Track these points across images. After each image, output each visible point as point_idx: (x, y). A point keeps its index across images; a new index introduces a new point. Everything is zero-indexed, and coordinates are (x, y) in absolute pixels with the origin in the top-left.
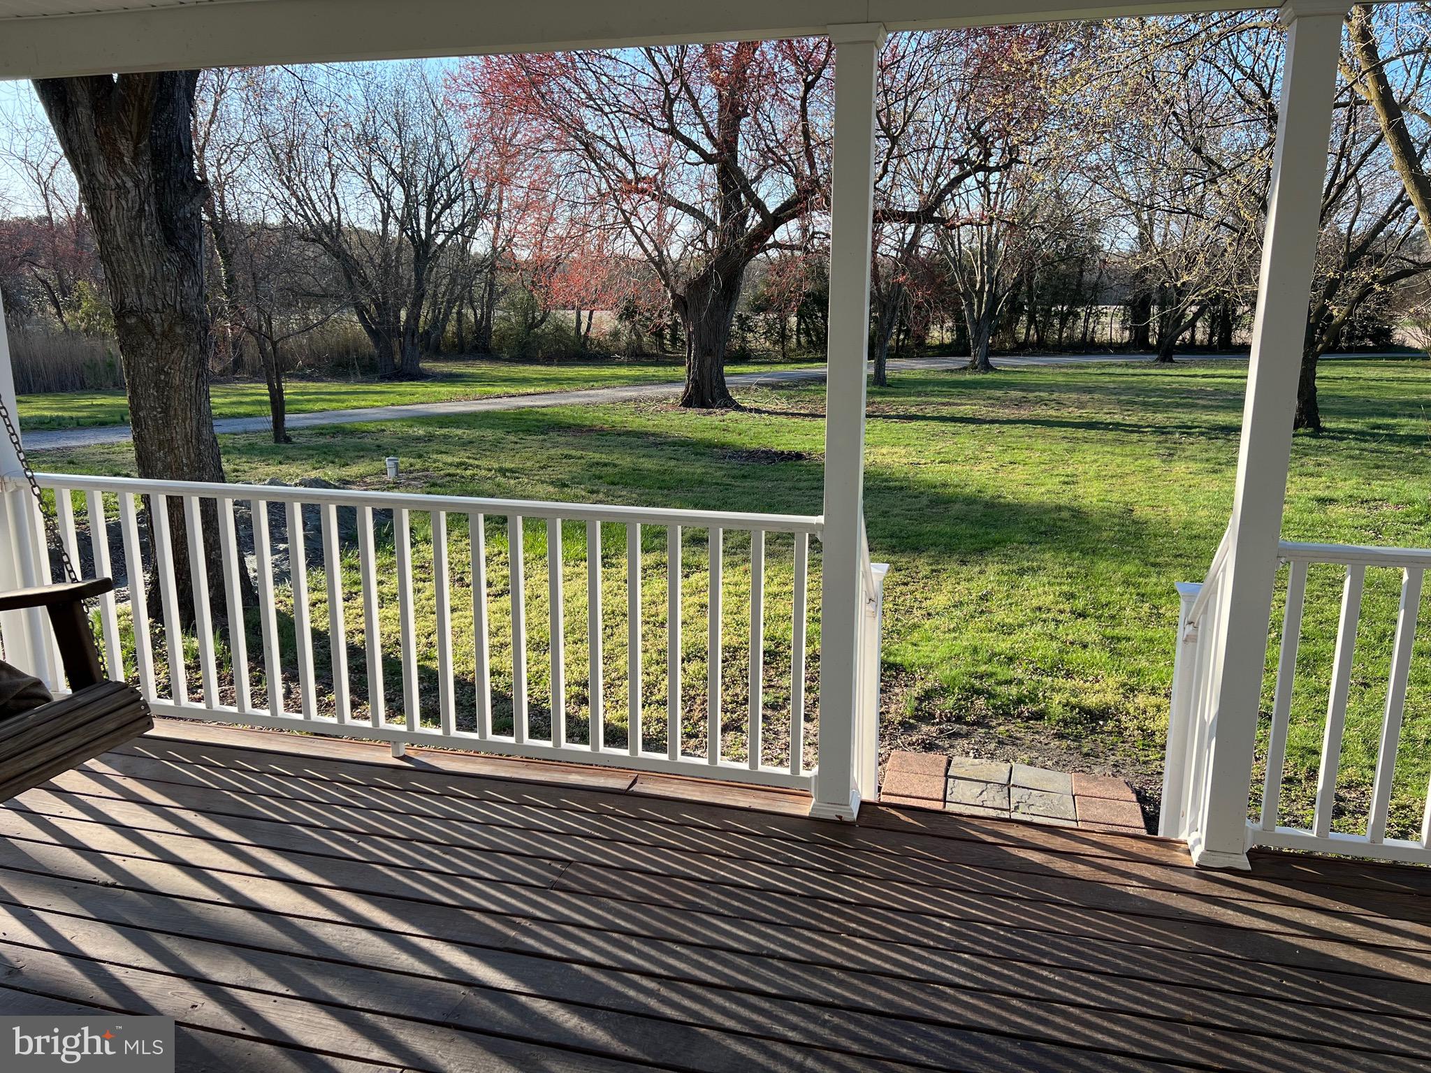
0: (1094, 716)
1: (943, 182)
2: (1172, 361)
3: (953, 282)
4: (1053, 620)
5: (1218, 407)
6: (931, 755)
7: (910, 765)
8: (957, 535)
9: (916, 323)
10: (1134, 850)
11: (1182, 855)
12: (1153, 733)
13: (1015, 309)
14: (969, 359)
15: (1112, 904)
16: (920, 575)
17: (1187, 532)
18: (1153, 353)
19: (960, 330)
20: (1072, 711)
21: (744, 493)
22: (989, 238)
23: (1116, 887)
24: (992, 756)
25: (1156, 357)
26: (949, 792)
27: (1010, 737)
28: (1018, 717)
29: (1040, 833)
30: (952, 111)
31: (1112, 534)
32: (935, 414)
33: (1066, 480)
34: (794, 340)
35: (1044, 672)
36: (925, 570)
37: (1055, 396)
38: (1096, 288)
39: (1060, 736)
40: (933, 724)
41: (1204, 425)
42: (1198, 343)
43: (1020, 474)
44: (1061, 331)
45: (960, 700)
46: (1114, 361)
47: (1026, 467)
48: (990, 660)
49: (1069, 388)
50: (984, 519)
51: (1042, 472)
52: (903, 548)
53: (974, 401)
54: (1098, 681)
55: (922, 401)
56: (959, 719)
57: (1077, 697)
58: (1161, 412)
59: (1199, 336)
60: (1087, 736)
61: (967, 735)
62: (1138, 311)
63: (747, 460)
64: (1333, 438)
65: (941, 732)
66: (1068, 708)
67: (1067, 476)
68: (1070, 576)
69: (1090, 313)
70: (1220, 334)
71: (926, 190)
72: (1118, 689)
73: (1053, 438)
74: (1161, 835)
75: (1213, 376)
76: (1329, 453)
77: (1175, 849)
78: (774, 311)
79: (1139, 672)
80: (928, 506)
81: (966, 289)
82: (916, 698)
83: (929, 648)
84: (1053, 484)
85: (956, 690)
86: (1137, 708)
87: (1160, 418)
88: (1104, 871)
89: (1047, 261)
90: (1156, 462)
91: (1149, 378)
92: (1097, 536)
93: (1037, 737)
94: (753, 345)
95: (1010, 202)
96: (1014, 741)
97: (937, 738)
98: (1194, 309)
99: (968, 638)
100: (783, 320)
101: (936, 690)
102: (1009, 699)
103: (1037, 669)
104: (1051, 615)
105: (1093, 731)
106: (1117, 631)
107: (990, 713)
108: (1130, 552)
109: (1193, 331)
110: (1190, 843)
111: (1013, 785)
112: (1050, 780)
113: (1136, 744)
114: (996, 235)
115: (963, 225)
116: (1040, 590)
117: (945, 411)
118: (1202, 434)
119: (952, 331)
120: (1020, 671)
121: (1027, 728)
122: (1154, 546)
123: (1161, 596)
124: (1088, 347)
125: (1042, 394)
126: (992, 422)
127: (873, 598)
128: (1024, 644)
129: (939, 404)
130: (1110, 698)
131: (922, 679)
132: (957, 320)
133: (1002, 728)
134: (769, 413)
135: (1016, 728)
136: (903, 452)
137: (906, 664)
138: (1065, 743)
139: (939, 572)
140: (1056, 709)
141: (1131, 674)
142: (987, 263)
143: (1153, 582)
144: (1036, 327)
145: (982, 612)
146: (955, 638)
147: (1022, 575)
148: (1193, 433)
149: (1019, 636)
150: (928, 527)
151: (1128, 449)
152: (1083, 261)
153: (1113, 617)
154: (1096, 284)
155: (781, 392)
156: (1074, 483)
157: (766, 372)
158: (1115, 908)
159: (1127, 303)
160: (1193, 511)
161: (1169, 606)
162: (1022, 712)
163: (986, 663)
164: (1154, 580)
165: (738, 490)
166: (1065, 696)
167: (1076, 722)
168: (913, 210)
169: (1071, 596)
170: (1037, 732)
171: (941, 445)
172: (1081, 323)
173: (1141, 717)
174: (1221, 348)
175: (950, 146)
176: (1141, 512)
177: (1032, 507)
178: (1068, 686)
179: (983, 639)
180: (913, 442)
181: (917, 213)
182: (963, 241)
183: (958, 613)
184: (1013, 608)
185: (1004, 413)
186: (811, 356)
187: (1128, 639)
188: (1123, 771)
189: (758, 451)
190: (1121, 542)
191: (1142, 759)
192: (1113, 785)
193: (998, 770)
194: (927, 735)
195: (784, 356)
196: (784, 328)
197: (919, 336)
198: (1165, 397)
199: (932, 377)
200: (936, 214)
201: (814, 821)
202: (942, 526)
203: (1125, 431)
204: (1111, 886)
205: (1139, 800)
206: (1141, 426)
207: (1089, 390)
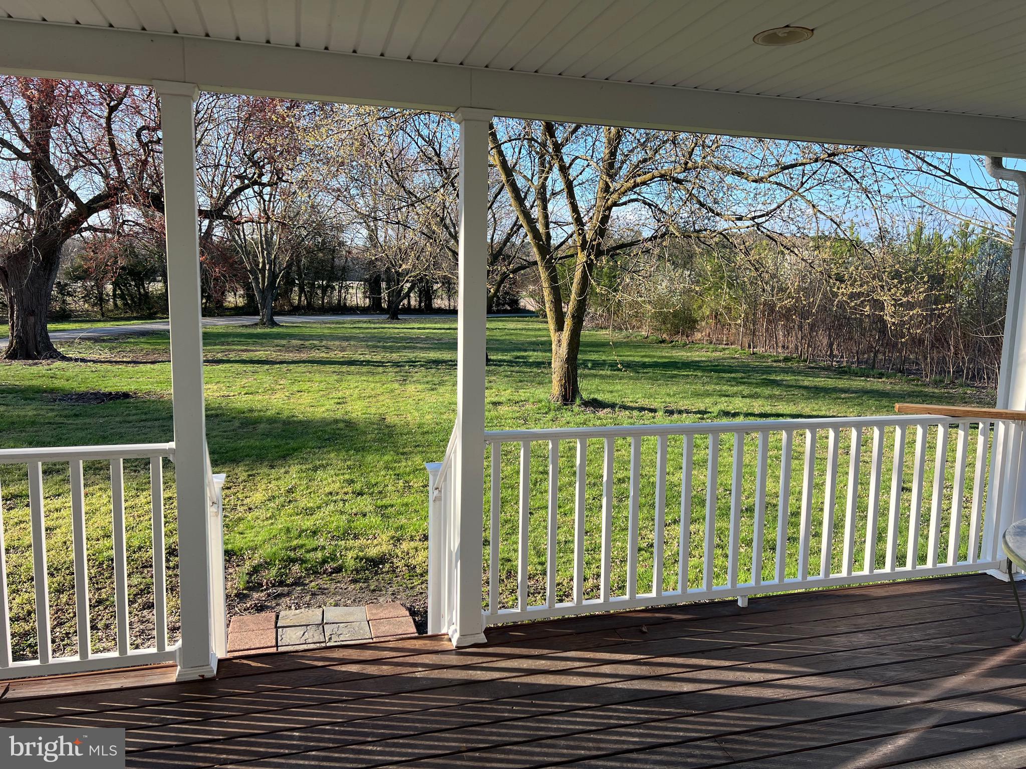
0: (376, 563)
1: (228, 191)
2: (398, 319)
3: (242, 262)
4: (341, 500)
5: (429, 348)
6: (263, 614)
7: (248, 625)
8: (264, 447)
9: (216, 292)
10: (417, 647)
11: (446, 643)
12: (415, 566)
13: (289, 283)
14: (259, 318)
15: (408, 687)
16: (240, 480)
17: (421, 430)
18: (386, 314)
19: (250, 297)
20: (361, 562)
21: (77, 429)
22: (266, 232)
23: (408, 675)
24: (309, 605)
25: (388, 316)
26: (279, 638)
27: (320, 589)
28: (324, 573)
29: (354, 651)
30: (231, 140)
31: (374, 436)
32: (237, 358)
33: (339, 401)
34: (111, 302)
35: (339, 538)
36: (243, 476)
37: (324, 343)
38: (344, 269)
39: (354, 581)
40: (262, 591)
41: (423, 360)
42: (412, 307)
43: (306, 399)
44: (323, 298)
45: (280, 569)
46: (361, 319)
47: (310, 394)
48: (300, 536)
49: (333, 338)
50: (284, 433)
51: (321, 397)
52: (223, 461)
53: (266, 348)
54: (376, 538)
55: (225, 349)
56: (281, 583)
57: (363, 551)
58: (395, 352)
59: (413, 303)
60: (372, 578)
61: (288, 594)
62: (373, 286)
63: (77, 401)
64: (495, 365)
65: (269, 595)
66: (358, 561)
67: (339, 398)
68: (349, 468)
69: (342, 286)
70: (425, 301)
71: (215, 195)
72: (389, 541)
73: (327, 372)
74: (430, 633)
75: (424, 329)
76: (495, 374)
77: (442, 640)
78: (91, 280)
79: (401, 527)
80: (239, 427)
81: (252, 268)
82: (247, 574)
83: (253, 534)
84: (330, 404)
85: (277, 562)
86: (403, 552)
87: (395, 356)
88: (399, 666)
89: (309, 251)
90: (396, 385)
91: (385, 330)
92: (364, 438)
93: (339, 585)
94: (73, 306)
95: (279, 208)
96: (322, 591)
97: (265, 601)
98: (408, 285)
99: (281, 523)
100: (100, 286)
101: (261, 565)
102: (316, 562)
103: (333, 537)
104: (339, 497)
105: (376, 573)
106: (384, 502)
107: (303, 575)
108: (387, 447)
109: (409, 299)
110: (450, 633)
111: (326, 623)
112: (351, 614)
113: (405, 577)
114: (271, 230)
115: (246, 222)
116: (330, 480)
117: (245, 356)
118: (422, 366)
119: (244, 297)
120: (322, 540)
121: (331, 580)
122: (401, 441)
123: (409, 474)
124: (342, 309)
125: (315, 342)
126: (281, 363)
127: (215, 500)
128: (323, 520)
129: (239, 351)
130: (385, 548)
131: (250, 558)
132: (248, 289)
133: (313, 584)
134: (94, 362)
135: (323, 581)
136: (215, 387)
137: (236, 549)
138: (358, 586)
139: (254, 476)
140: (350, 563)
141: (397, 529)
142: (267, 249)
143: (404, 465)
144: (306, 296)
145: (290, 501)
146: (272, 524)
147: (316, 471)
148: (416, 366)
149: (319, 515)
150: (242, 443)
151: (377, 378)
152: (334, 251)
153: (380, 492)
154: (344, 268)
155: (103, 344)
156: (344, 403)
157: (87, 329)
158: (410, 689)
159: (366, 280)
160: (422, 416)
161: (415, 480)
162: (327, 569)
163: (296, 539)
164: (404, 464)
165: (70, 427)
166: (355, 552)
167: (364, 569)
168: (206, 209)
169: (351, 482)
170: (339, 582)
171: (244, 381)
172: (336, 293)
173: (406, 558)
174: (427, 310)
175: (231, 165)
176: (391, 419)
177: (318, 422)
178: (356, 545)
179: (293, 521)
180: (222, 380)
181: (211, 211)
182: (246, 234)
183: (272, 505)
184: (312, 496)
185: (289, 356)
186: (127, 315)
187: (392, 506)
188: (398, 597)
189: (87, 393)
190: (380, 440)
191: (409, 586)
192: (393, 607)
193: (314, 615)
194: (258, 600)
195: (103, 315)
196: (101, 294)
197: (219, 301)
198: (396, 342)
199: (231, 331)
200: (225, 213)
201: (180, 684)
202: (252, 441)
203: (374, 366)
204: (405, 675)
205: (411, 615)
206: (383, 362)
207: (347, 339)
